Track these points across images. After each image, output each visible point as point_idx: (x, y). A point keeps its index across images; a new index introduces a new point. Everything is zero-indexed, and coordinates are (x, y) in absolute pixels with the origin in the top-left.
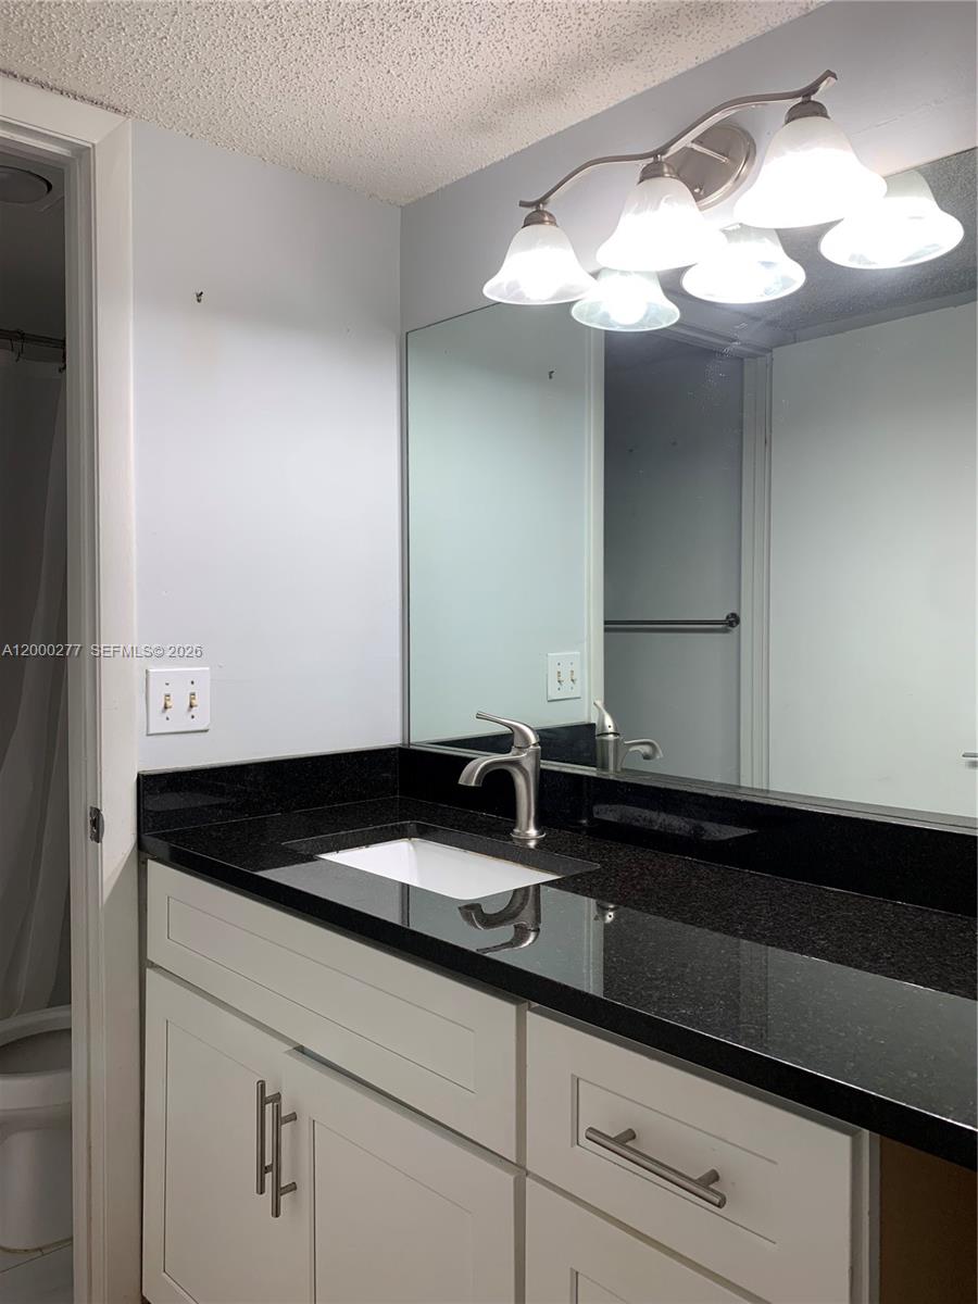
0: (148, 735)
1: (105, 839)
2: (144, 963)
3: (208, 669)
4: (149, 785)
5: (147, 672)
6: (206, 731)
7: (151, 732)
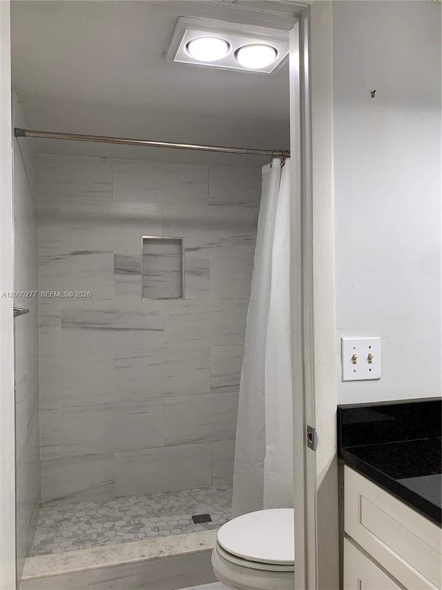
0: (342, 381)
1: (318, 449)
2: (342, 535)
3: (379, 338)
4: (344, 414)
5: (341, 339)
6: (378, 379)
7: (345, 379)
